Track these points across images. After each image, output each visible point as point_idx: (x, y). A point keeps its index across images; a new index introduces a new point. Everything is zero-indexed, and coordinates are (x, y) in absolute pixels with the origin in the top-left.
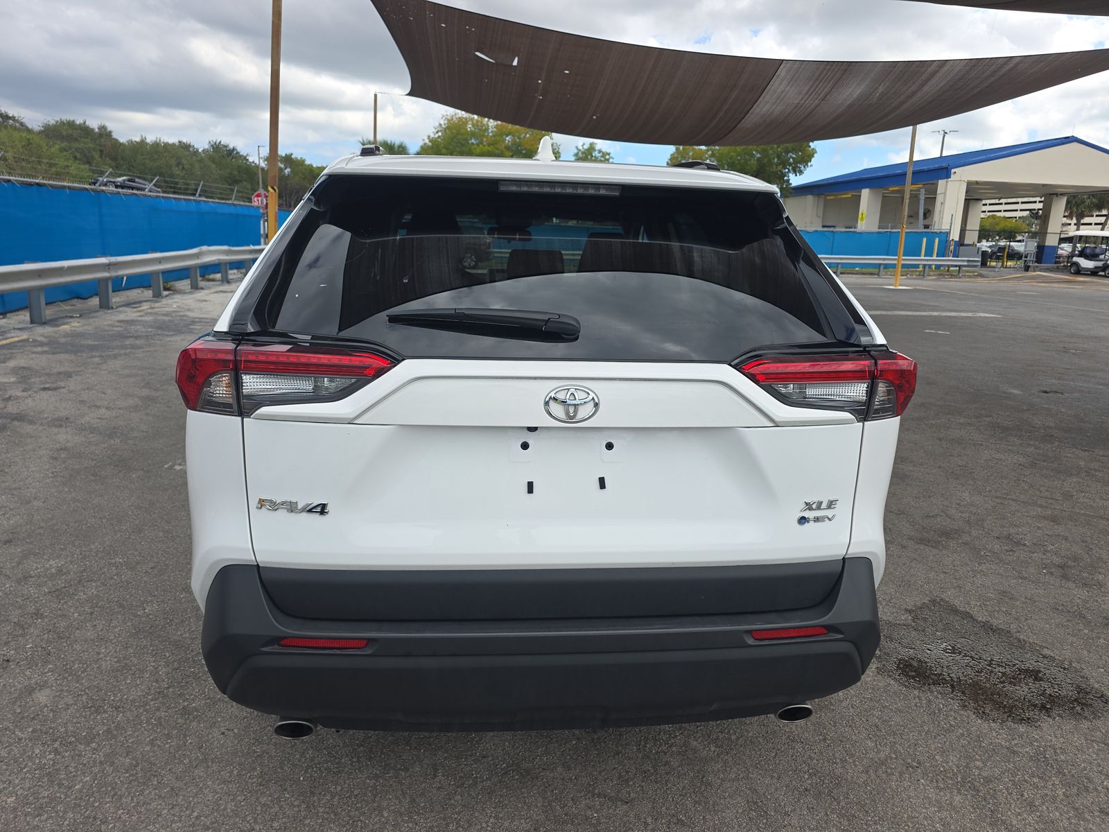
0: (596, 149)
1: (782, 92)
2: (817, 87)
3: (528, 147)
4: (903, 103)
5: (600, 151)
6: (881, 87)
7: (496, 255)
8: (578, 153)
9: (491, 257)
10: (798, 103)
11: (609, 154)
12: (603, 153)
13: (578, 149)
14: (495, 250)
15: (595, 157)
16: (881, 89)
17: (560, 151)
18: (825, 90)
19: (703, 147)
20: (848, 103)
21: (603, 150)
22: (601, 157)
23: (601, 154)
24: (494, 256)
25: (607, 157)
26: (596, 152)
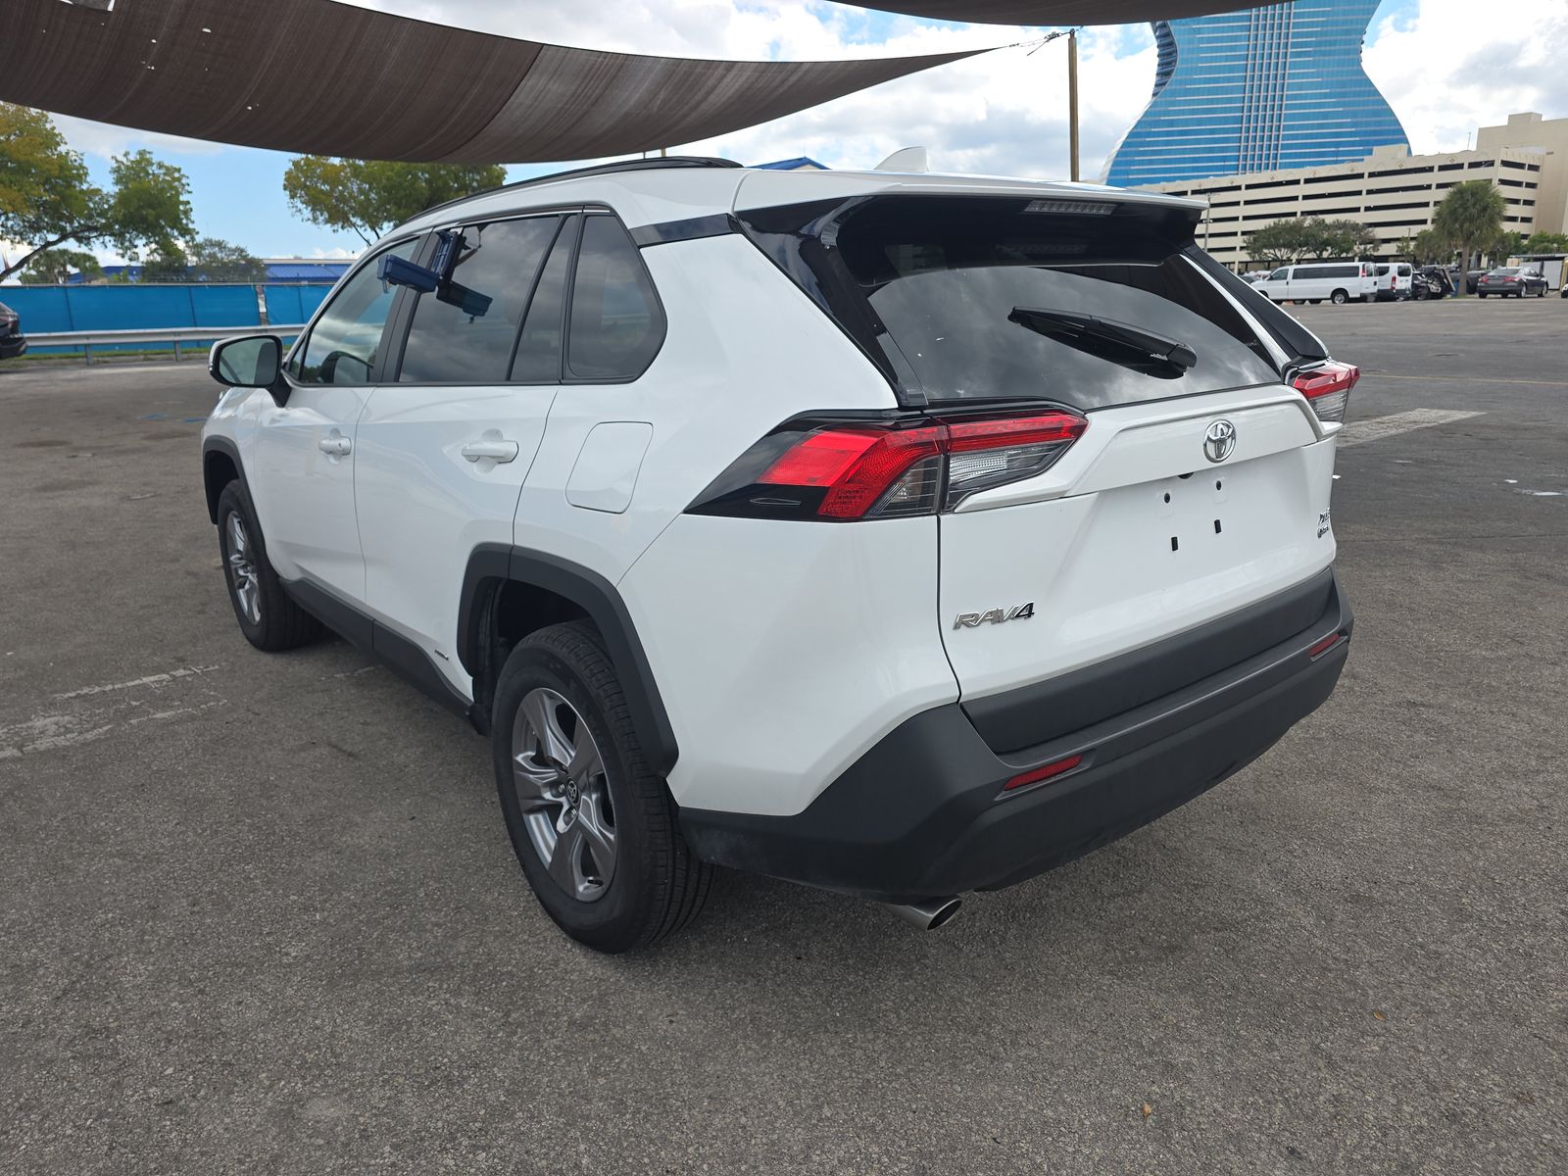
0: (154, 161)
1: (542, 91)
2: (586, 86)
3: (22, 158)
4: (685, 116)
5: (160, 166)
6: (662, 92)
7: (29, 343)
8: (119, 167)
9: (22, 348)
10: (562, 108)
11: (179, 170)
12: (167, 168)
13: (117, 161)
14: (26, 335)
15: (154, 174)
16: (662, 95)
17: (85, 164)
18: (597, 92)
19: (336, 161)
20: (624, 110)
21: (167, 164)
22: (165, 174)
23: (162, 171)
24: (27, 346)
25: (176, 175)
26: (154, 167)
